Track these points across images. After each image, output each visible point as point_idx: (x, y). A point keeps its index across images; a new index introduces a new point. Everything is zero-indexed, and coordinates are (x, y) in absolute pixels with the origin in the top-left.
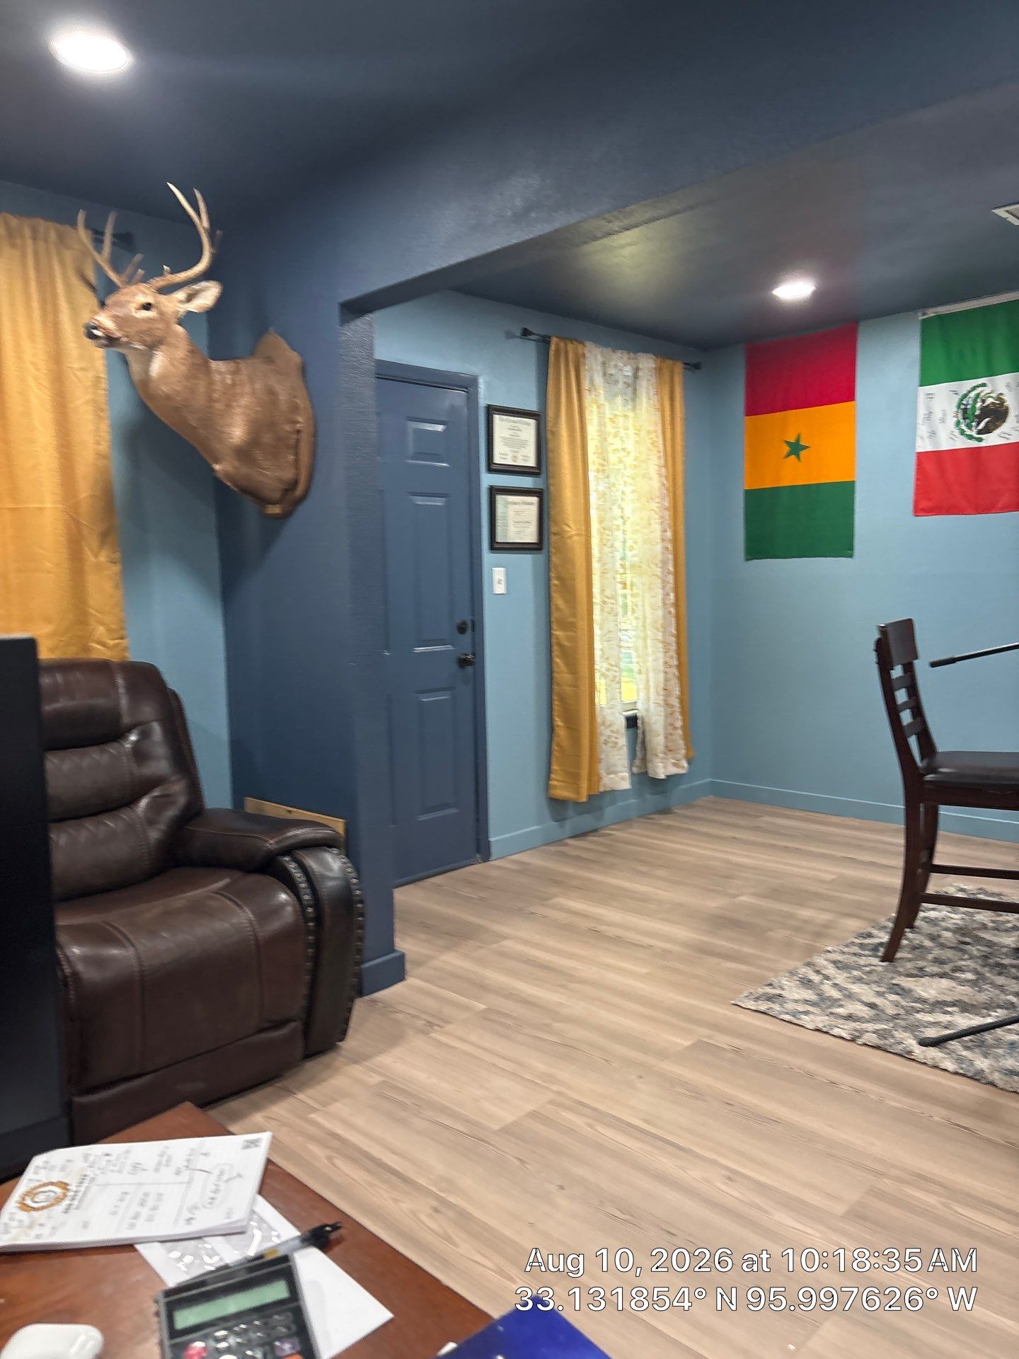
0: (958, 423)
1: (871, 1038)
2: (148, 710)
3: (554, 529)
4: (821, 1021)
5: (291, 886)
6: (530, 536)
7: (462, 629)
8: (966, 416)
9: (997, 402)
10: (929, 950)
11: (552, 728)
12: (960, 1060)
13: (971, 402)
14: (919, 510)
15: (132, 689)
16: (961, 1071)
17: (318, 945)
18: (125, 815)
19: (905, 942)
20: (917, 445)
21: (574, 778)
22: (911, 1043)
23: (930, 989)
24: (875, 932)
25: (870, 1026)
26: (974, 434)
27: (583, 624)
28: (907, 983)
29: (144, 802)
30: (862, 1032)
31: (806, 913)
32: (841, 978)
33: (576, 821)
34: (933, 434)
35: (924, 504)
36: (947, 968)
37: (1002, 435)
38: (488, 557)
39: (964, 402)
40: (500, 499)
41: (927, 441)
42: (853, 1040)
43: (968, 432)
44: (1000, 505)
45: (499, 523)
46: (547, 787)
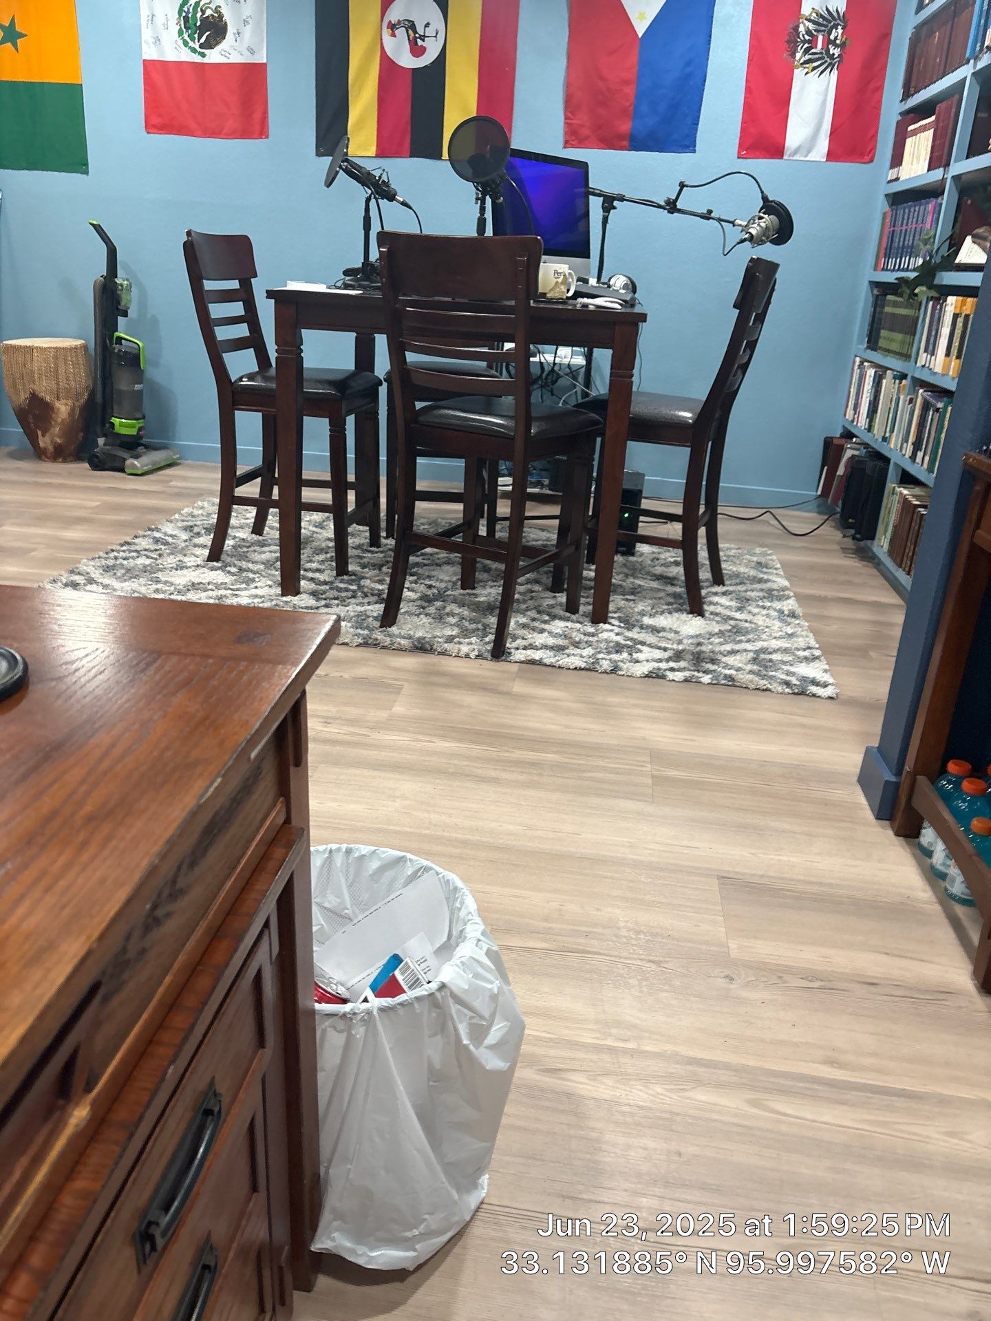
0: (180, 33)
8: (188, 25)
9: (216, 15)
13: (191, 10)
14: (153, 126)
20: (143, 51)
26: (197, 46)
34: (157, 40)
35: (155, 120)
37: (223, 53)
39: (185, 9)
41: (152, 46)
43: (191, 44)
44: (225, 131)
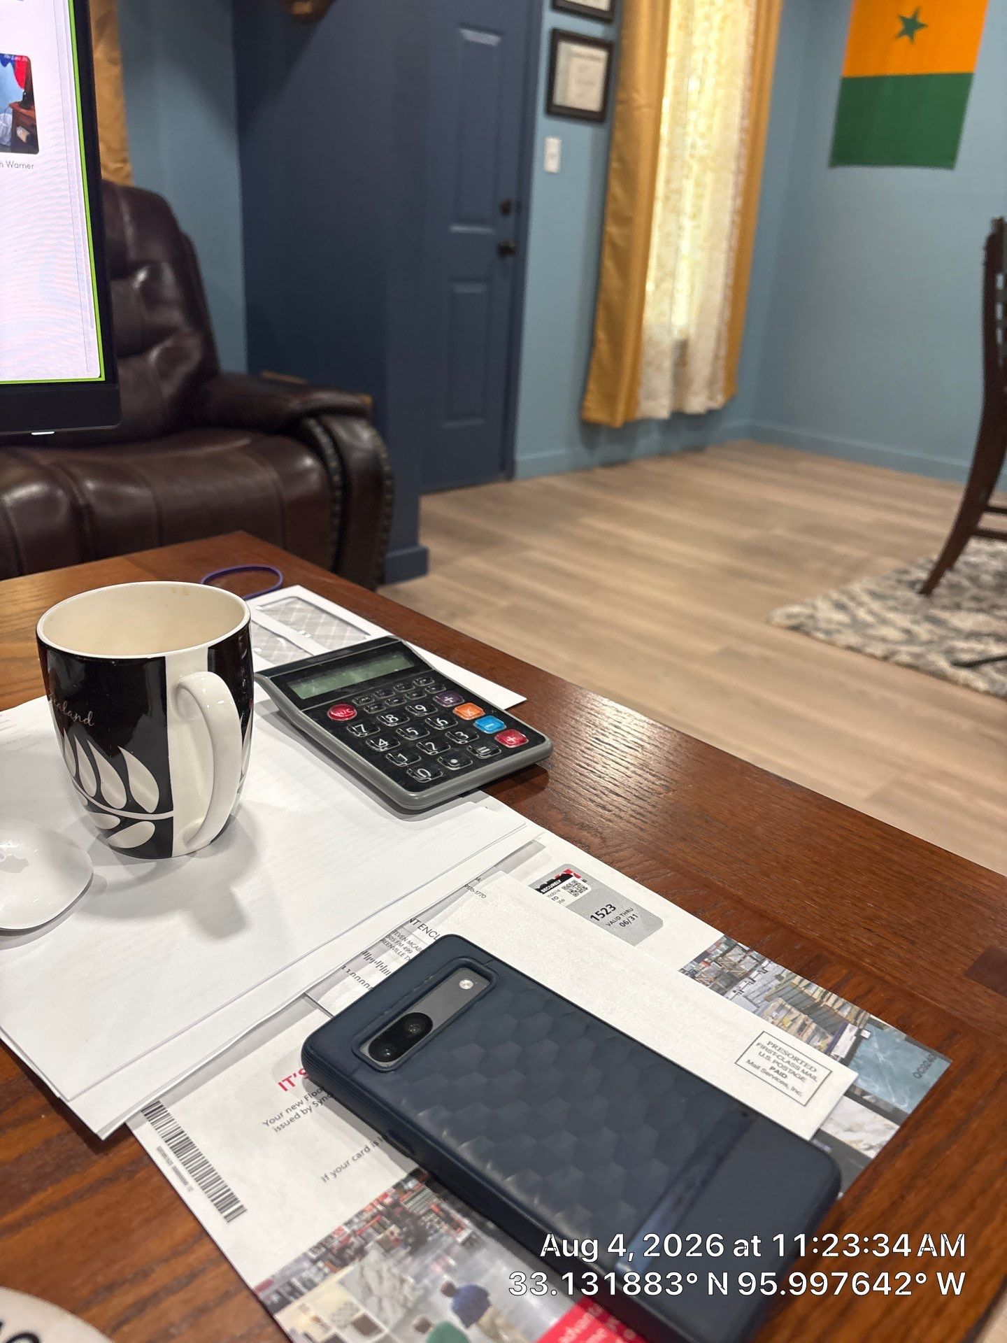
1: (905, 658)
2: (157, 250)
3: (622, 95)
4: (853, 640)
5: (317, 452)
6: (591, 100)
7: (505, 209)
10: (967, 589)
11: (592, 342)
12: (992, 682)
15: (138, 217)
16: (992, 691)
17: (344, 517)
18: (135, 363)
19: (943, 581)
21: (610, 399)
22: (943, 664)
23: (966, 621)
24: (913, 569)
25: (904, 648)
27: (640, 219)
28: (945, 615)
29: (154, 354)
30: (893, 653)
31: (841, 549)
32: (876, 606)
33: (607, 449)
36: (984, 605)
38: (543, 122)
40: (565, 48)
42: (885, 658)
45: (560, 79)
46: (581, 407)
